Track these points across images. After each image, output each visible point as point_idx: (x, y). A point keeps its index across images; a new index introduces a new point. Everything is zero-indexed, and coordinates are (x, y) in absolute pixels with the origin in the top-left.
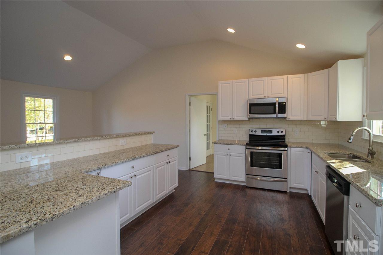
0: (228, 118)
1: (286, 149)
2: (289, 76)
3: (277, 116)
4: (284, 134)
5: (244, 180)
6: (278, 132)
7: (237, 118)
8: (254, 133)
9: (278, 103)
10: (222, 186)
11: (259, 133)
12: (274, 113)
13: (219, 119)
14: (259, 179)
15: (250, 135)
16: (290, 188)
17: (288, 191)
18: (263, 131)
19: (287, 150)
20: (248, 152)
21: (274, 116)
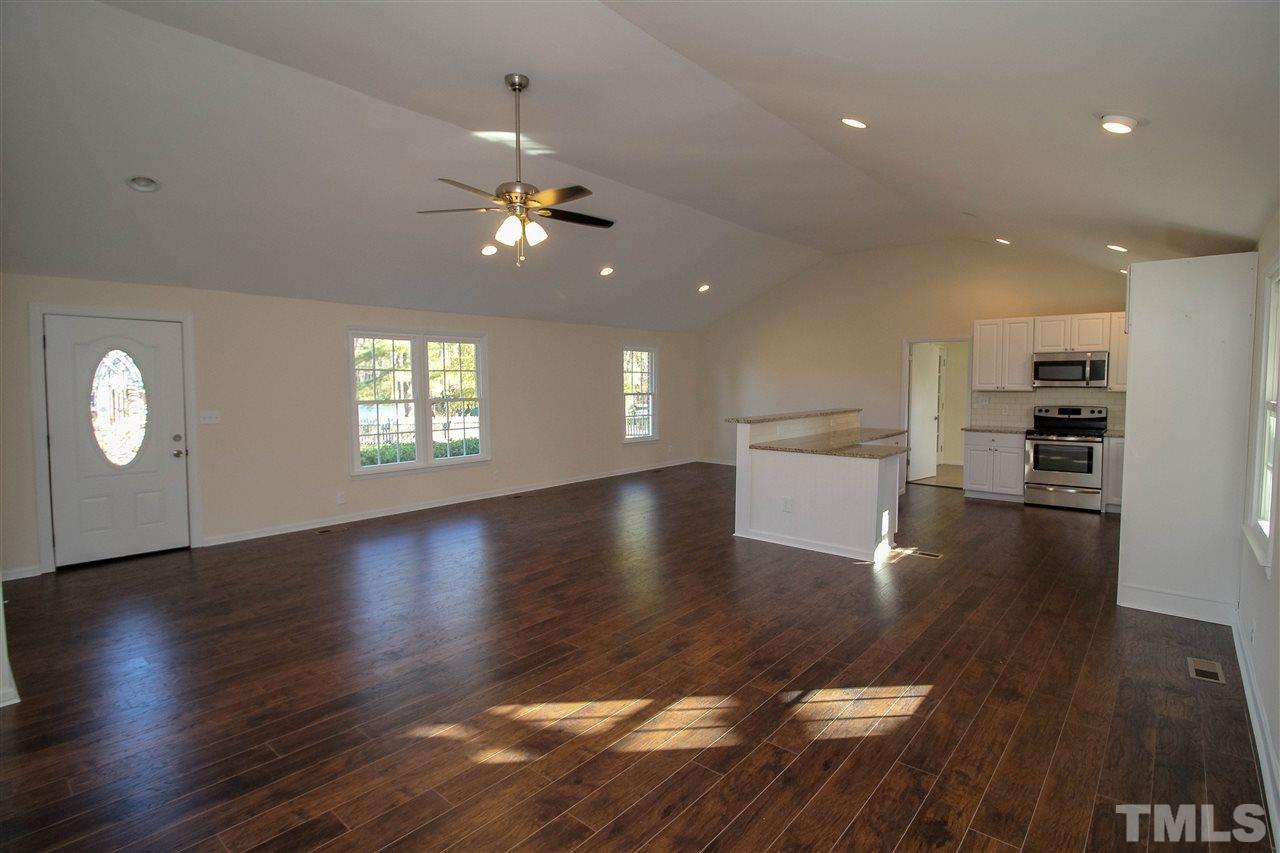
0: (992, 387)
1: (1100, 439)
2: (1113, 313)
3: (1088, 384)
4: (1103, 415)
5: (1021, 493)
6: (1093, 412)
7: (1008, 387)
8: (1043, 414)
9: (1091, 361)
10: (976, 504)
11: (1054, 414)
12: (1084, 379)
13: (974, 388)
14: (1051, 489)
15: (1036, 417)
16: (1107, 505)
17: (1103, 511)
18: (1062, 411)
19: (1102, 442)
20: (1029, 447)
21: (1084, 384)
